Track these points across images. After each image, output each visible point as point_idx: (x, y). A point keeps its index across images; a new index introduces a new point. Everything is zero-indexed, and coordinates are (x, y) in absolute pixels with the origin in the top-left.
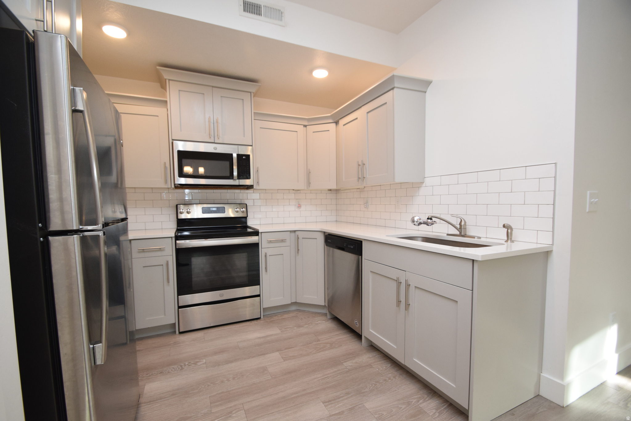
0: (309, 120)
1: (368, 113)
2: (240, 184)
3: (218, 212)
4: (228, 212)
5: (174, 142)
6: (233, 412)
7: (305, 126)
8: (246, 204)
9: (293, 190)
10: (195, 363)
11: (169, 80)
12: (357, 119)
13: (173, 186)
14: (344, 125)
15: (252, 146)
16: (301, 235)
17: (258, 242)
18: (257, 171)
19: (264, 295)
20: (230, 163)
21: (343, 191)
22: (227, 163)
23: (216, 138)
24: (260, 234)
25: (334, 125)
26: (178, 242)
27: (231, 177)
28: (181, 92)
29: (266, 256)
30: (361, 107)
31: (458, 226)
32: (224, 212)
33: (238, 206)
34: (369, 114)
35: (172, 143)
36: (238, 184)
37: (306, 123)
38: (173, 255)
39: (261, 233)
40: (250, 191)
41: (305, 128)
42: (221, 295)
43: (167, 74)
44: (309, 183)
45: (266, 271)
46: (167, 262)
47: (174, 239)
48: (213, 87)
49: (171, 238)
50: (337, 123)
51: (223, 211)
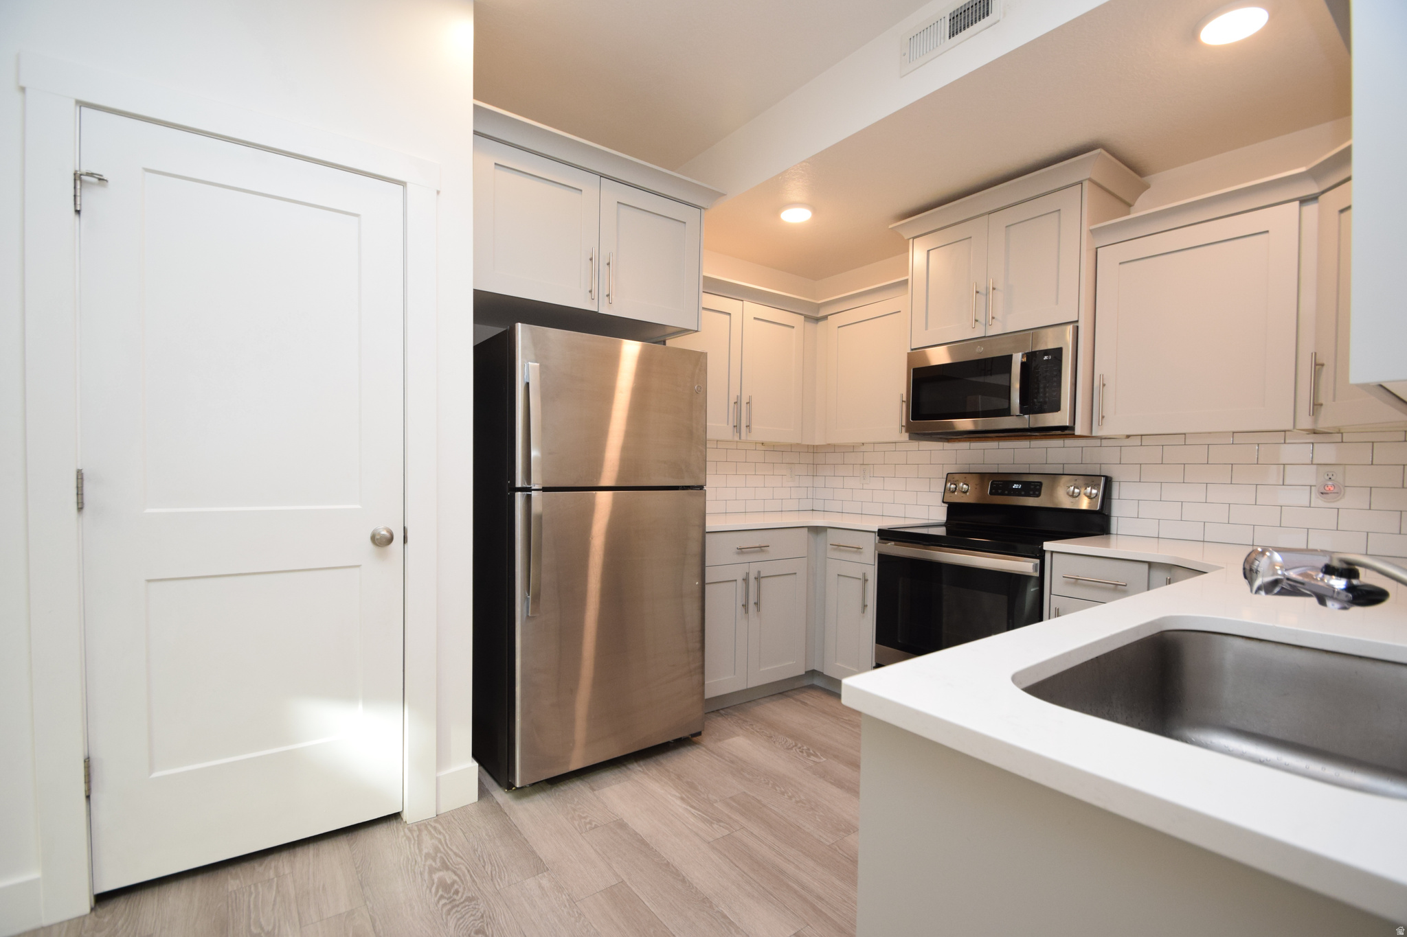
3: (1023, 493)
6: (722, 824)
10: (809, 755)
33: (1081, 480)
51: (1037, 493)
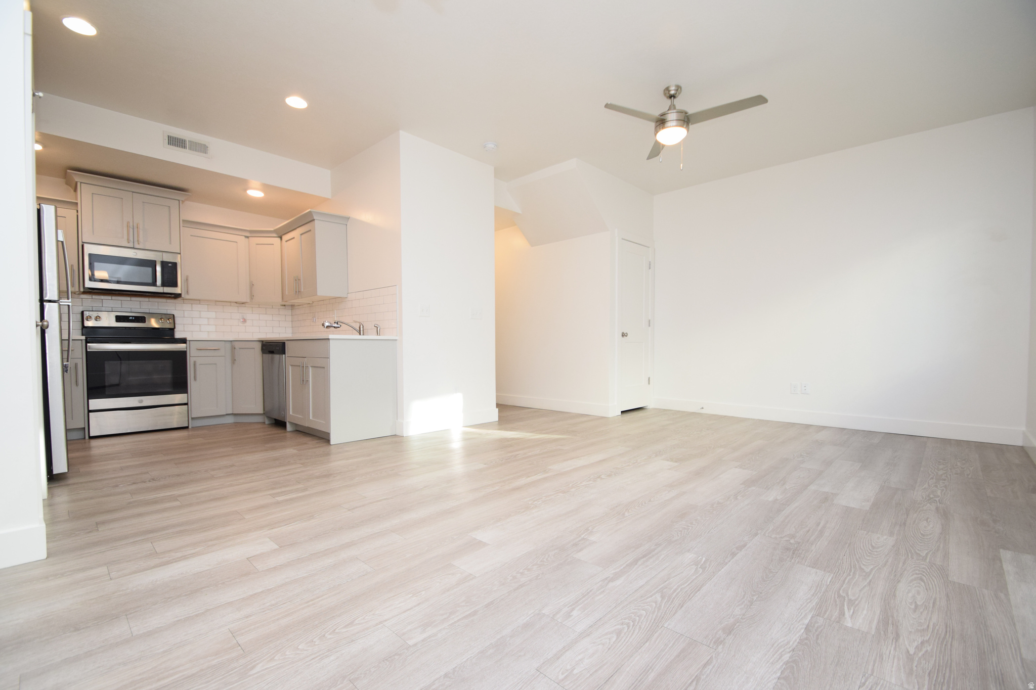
0: (251, 232)
1: (301, 234)
2: (165, 292)
4: (150, 321)
5: (85, 245)
7: (247, 237)
8: (174, 315)
9: (236, 303)
11: (81, 183)
12: (294, 238)
13: (82, 290)
14: (286, 241)
15: (180, 254)
16: (237, 345)
17: (185, 350)
18: (186, 279)
19: (194, 404)
20: (152, 270)
21: (297, 307)
22: (150, 270)
23: (136, 243)
24: (188, 342)
25: (279, 239)
26: (88, 344)
27: (154, 284)
28: (94, 195)
29: (195, 365)
30: (296, 229)
31: (358, 329)
32: (145, 322)
34: (302, 236)
35: (83, 246)
36: (162, 291)
37: (248, 235)
38: (82, 358)
39: (190, 341)
40: (179, 300)
41: (247, 239)
42: (141, 401)
43: (77, 177)
44: (252, 296)
45: (195, 379)
46: (76, 365)
47: (84, 342)
48: (133, 192)
49: (80, 341)
50: (281, 238)
